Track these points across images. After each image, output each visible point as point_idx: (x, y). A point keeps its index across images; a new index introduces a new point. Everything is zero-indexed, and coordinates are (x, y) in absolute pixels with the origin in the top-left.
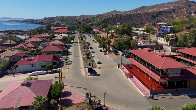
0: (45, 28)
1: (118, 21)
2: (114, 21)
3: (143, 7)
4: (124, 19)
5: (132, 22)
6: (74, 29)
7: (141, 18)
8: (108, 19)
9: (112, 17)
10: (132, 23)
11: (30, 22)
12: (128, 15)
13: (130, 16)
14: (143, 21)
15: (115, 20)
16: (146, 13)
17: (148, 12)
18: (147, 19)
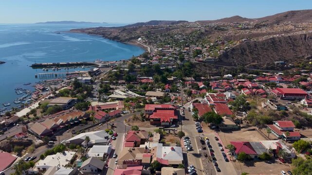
0: (127, 70)
1: (251, 53)
2: (242, 53)
3: (292, 11)
4: (262, 48)
5: (278, 55)
6: (173, 70)
7: (294, 45)
8: (233, 50)
9: (240, 45)
10: (277, 58)
11: (100, 34)
12: (270, 41)
13: (273, 42)
14: (299, 53)
15: (245, 50)
16: (305, 35)
17: (309, 33)
18: (308, 48)
